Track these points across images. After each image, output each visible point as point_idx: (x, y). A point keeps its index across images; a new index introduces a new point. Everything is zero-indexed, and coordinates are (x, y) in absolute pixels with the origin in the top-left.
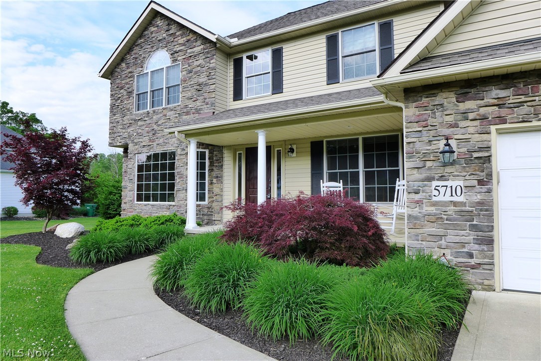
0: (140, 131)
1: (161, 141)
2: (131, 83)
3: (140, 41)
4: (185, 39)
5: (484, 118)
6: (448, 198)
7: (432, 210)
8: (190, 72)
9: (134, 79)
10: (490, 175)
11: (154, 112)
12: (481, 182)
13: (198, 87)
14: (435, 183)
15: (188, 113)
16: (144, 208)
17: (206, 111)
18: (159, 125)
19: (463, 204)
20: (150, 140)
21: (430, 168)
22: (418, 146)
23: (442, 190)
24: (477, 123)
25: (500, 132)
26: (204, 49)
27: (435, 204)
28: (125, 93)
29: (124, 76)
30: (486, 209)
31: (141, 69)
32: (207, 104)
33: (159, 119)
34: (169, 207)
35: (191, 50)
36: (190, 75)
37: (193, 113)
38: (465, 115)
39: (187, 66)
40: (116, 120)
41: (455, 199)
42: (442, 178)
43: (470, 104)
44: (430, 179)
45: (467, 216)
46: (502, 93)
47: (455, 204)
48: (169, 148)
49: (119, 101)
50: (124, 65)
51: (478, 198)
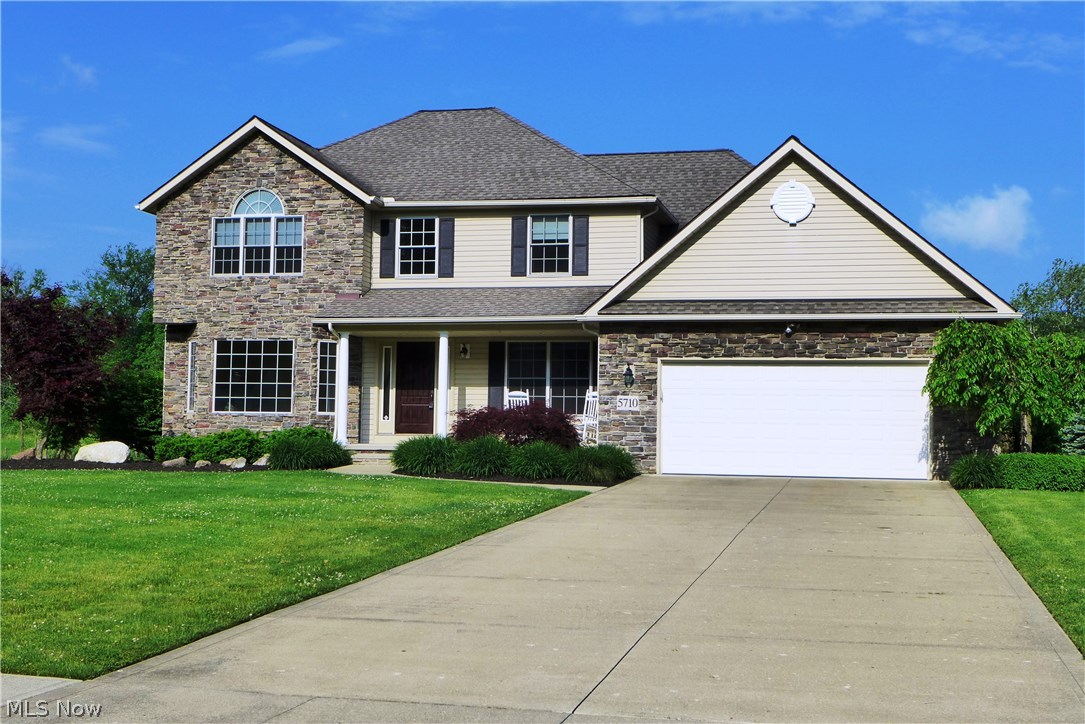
0: (223, 305)
1: (267, 324)
2: (202, 228)
3: (221, 167)
4: (311, 183)
5: (653, 352)
6: (628, 408)
7: (617, 417)
8: (321, 232)
9: (210, 223)
10: (655, 393)
11: (253, 279)
12: (650, 397)
13: (334, 257)
14: (619, 397)
15: (315, 291)
16: (234, 420)
17: (347, 291)
18: (261, 301)
19: (638, 413)
20: (245, 322)
21: (616, 386)
22: (608, 368)
23: (624, 402)
24: (649, 355)
25: (665, 363)
26: (345, 206)
27: (619, 413)
28: (190, 243)
29: (189, 214)
30: (652, 415)
31: (224, 210)
32: (349, 281)
33: (264, 292)
34: (279, 420)
35: (321, 202)
36: (321, 237)
37: (325, 292)
38: (641, 348)
39: (316, 223)
40: (172, 283)
41: (633, 409)
42: (624, 393)
43: (645, 341)
44: (616, 394)
45: (640, 421)
46: (666, 335)
47: (633, 413)
48: (289, 338)
49: (178, 253)
50: (186, 196)
51: (647, 408)
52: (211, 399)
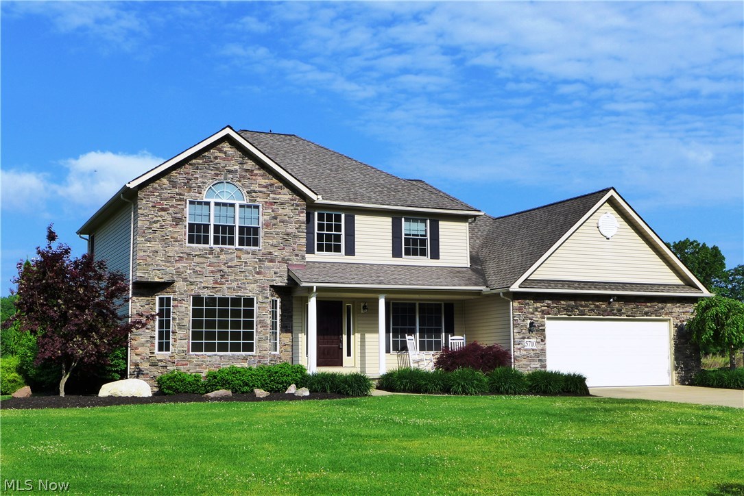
0: (198, 268)
1: (234, 284)
2: (179, 207)
3: (194, 161)
4: (266, 181)
5: (542, 312)
6: (530, 347)
7: (525, 353)
8: (275, 218)
9: (186, 203)
10: (545, 337)
11: (222, 250)
12: (542, 340)
13: (285, 237)
14: (526, 340)
15: (271, 261)
16: (209, 359)
17: (295, 263)
18: (229, 267)
19: (536, 350)
20: (216, 283)
21: (524, 333)
22: (519, 322)
23: (529, 343)
24: (540, 313)
25: (548, 319)
26: (292, 200)
27: (526, 350)
28: (170, 218)
29: (167, 195)
30: (543, 350)
31: (198, 195)
32: (297, 255)
33: (231, 260)
34: (245, 359)
35: (275, 196)
36: (275, 221)
37: (279, 262)
38: (536, 309)
39: (270, 211)
40: (153, 249)
41: (534, 347)
42: (528, 338)
43: (538, 305)
44: (524, 338)
45: (537, 355)
46: (549, 302)
47: (533, 350)
48: (251, 295)
49: (158, 225)
50: (165, 180)
51: (540, 347)
52: (189, 343)
